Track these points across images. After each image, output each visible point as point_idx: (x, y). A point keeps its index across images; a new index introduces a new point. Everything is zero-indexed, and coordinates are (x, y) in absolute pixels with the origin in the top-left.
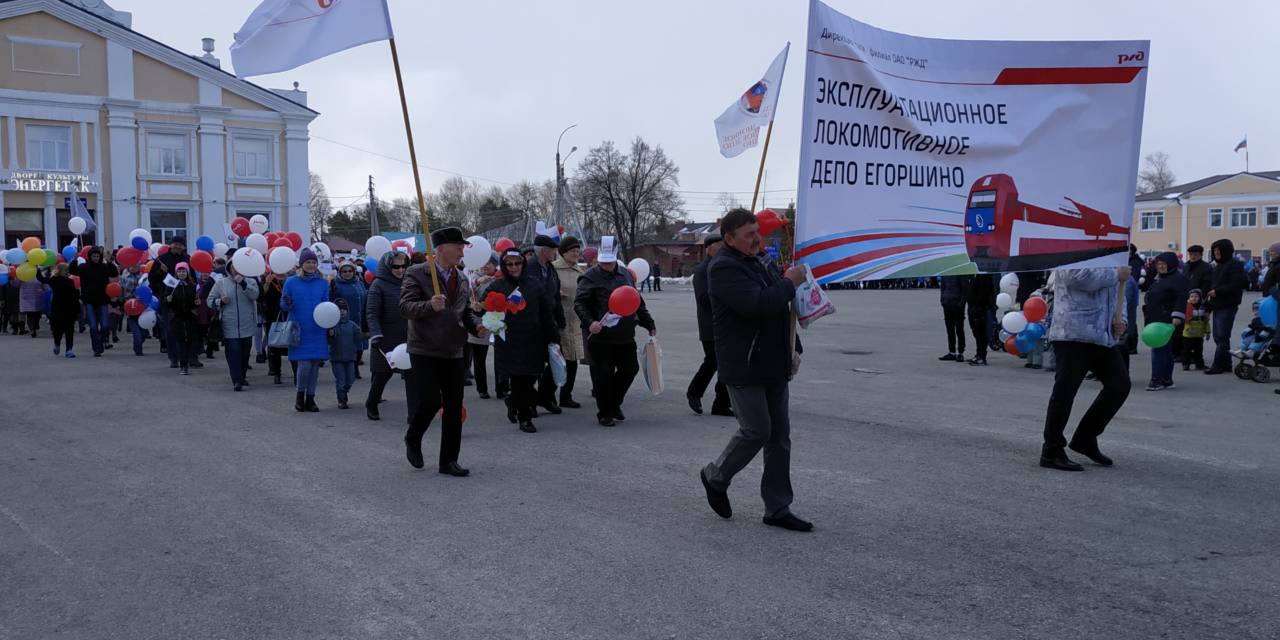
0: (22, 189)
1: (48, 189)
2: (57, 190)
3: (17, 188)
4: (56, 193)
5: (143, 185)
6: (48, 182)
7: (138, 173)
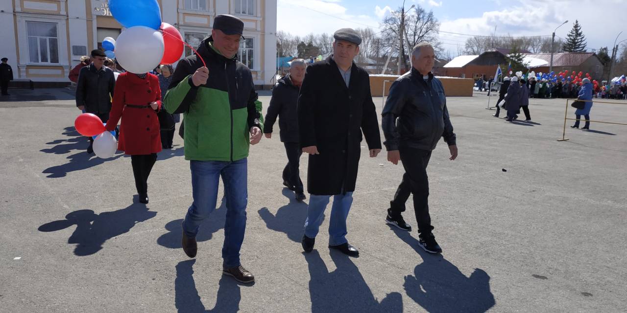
0: (108, 15)
3: (105, 15)
5: (181, 16)
7: (178, 8)
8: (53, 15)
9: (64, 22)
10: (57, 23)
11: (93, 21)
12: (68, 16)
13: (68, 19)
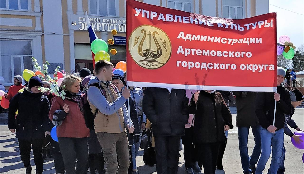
0: (86, 29)
1: (103, 30)
2: (109, 30)
3: (82, 29)
4: (108, 32)
6: (103, 24)
8: (28, 31)
9: (39, 38)
10: (32, 40)
11: (70, 37)
12: (43, 32)
13: (43, 35)
